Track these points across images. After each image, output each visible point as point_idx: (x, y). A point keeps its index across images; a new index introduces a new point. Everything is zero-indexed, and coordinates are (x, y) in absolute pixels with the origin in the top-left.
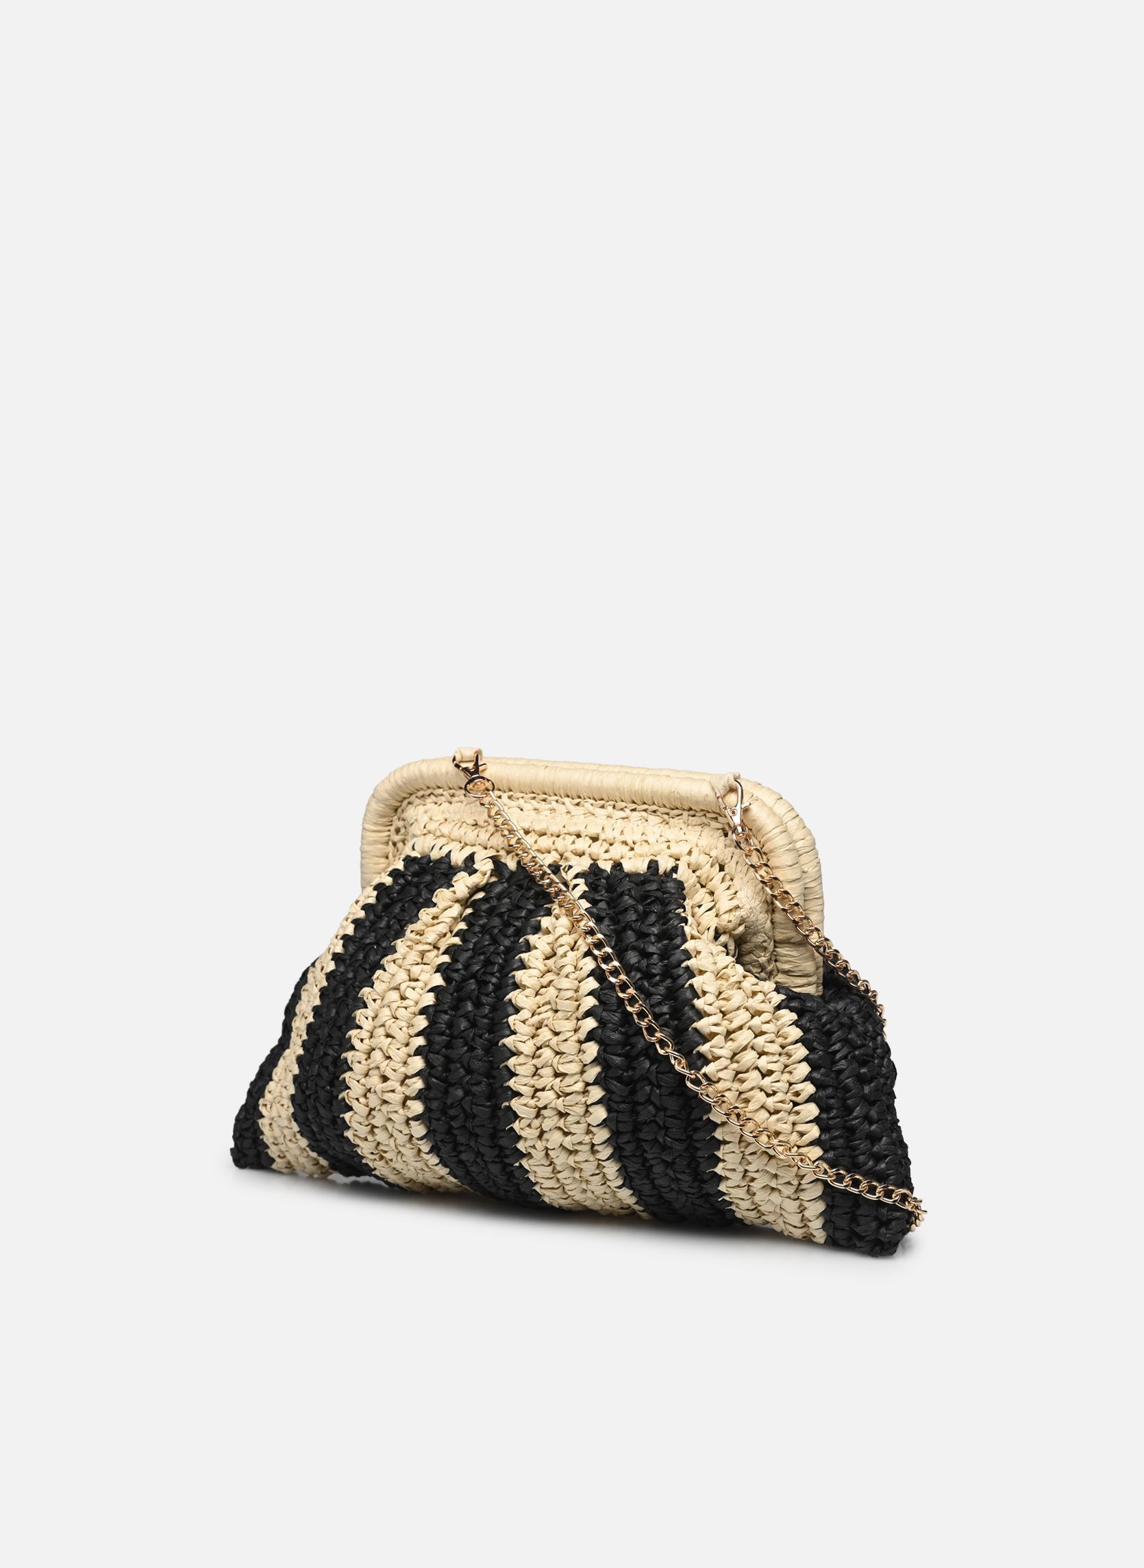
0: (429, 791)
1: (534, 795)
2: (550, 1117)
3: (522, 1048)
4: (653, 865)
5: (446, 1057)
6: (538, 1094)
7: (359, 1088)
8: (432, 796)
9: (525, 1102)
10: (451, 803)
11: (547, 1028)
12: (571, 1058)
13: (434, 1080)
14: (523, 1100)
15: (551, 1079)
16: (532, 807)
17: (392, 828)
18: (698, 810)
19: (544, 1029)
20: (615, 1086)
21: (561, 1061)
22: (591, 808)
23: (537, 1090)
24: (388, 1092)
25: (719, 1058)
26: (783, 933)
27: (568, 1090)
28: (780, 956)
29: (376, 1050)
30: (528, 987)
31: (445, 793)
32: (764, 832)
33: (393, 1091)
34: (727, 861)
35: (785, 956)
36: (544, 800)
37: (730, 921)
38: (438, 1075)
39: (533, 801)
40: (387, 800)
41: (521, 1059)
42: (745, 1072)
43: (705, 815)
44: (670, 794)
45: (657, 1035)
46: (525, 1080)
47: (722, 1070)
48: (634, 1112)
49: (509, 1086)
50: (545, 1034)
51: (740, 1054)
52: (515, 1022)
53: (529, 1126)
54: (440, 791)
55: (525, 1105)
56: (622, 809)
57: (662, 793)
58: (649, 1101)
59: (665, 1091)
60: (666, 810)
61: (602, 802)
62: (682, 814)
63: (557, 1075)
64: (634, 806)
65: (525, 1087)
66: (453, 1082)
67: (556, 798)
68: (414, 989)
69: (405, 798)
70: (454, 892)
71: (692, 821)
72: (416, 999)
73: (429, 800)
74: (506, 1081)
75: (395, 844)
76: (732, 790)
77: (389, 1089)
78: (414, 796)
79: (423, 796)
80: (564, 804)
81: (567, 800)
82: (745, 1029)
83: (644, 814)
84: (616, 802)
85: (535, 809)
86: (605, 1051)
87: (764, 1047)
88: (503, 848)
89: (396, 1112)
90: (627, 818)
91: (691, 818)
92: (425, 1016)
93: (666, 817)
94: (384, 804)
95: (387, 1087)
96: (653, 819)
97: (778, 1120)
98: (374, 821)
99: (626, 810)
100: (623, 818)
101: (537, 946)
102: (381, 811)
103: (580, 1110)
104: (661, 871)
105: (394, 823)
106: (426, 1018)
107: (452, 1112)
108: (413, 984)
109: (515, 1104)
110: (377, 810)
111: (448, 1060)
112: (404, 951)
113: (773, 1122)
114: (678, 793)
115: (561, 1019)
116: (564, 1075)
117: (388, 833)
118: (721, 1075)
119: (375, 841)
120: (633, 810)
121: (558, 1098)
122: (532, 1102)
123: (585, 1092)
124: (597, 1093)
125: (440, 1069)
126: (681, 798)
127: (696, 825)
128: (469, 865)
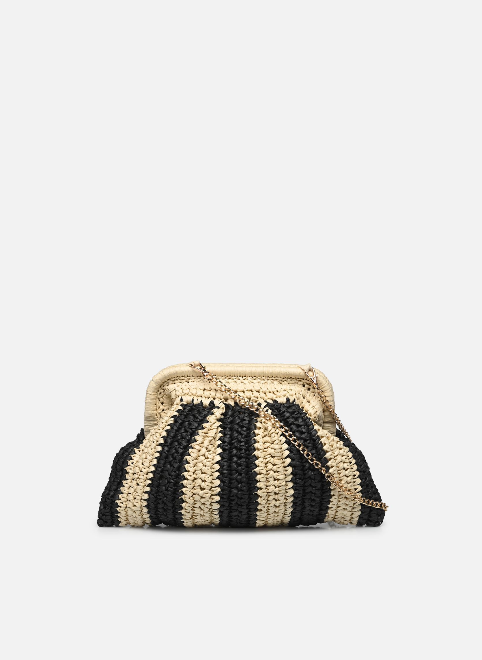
0: (178, 378)
1: (225, 377)
2: (272, 495)
3: (262, 471)
4: (288, 400)
5: (229, 478)
6: (268, 488)
7: (190, 493)
8: (178, 380)
9: (263, 491)
10: (188, 382)
11: (270, 463)
12: (282, 473)
13: (226, 487)
14: (262, 491)
15: (273, 482)
16: (226, 382)
17: (159, 393)
18: (294, 378)
19: (269, 464)
20: (299, 481)
21: (278, 475)
22: (252, 380)
23: (267, 486)
24: (205, 494)
25: (333, 467)
26: (328, 419)
27: (280, 485)
28: (325, 427)
29: (199, 479)
30: (261, 449)
31: (186, 378)
32: (323, 384)
33: (207, 493)
34: (306, 395)
35: (327, 427)
36: (230, 379)
37: (315, 417)
38: (227, 485)
39: (225, 379)
40: (159, 383)
41: (262, 476)
42: (340, 470)
43: (296, 380)
44: (285, 373)
45: (314, 461)
46: (263, 483)
47: (335, 471)
48: (304, 490)
49: (256, 486)
50: (270, 466)
51: (338, 464)
52: (259, 462)
53: (264, 500)
54: (183, 378)
55: (263, 492)
56: (263, 380)
57: (281, 373)
58: (310, 485)
59: (316, 481)
60: (281, 379)
61: (255, 378)
62: (287, 380)
63: (275, 480)
64: (268, 378)
65: (264, 486)
66: (233, 487)
67: (235, 377)
68: (210, 454)
69: (165, 381)
70: (216, 416)
71: (291, 382)
72: (212, 458)
73: (177, 382)
74: (256, 485)
75: (159, 399)
76: (310, 370)
77: (206, 493)
78: (170, 381)
79: (174, 380)
80: (239, 379)
81: (240, 378)
82: (339, 455)
83: (272, 381)
84: (261, 377)
85: (227, 382)
86: (295, 469)
87: (345, 460)
88: (223, 398)
89: (207, 501)
90: (266, 383)
91: (291, 381)
92: (218, 464)
93: (281, 381)
94: (158, 384)
95: (205, 492)
96: (275, 382)
97: (351, 485)
98: (154, 391)
99: (265, 380)
100: (264, 383)
101: (259, 434)
102: (157, 387)
103: (284, 491)
104: (291, 402)
105: (159, 391)
106: (219, 465)
107: (233, 498)
108: (210, 452)
109: (259, 492)
110: (155, 387)
111: (231, 479)
112: (202, 440)
113: (349, 486)
114: (288, 373)
115: (276, 460)
116: (278, 480)
117: (157, 395)
118: (335, 472)
119: (153, 398)
120: (268, 380)
121: (276, 488)
122: (266, 491)
123: (286, 485)
124: (291, 485)
125: (227, 483)
126: (289, 374)
127: (292, 383)
128: (212, 405)
